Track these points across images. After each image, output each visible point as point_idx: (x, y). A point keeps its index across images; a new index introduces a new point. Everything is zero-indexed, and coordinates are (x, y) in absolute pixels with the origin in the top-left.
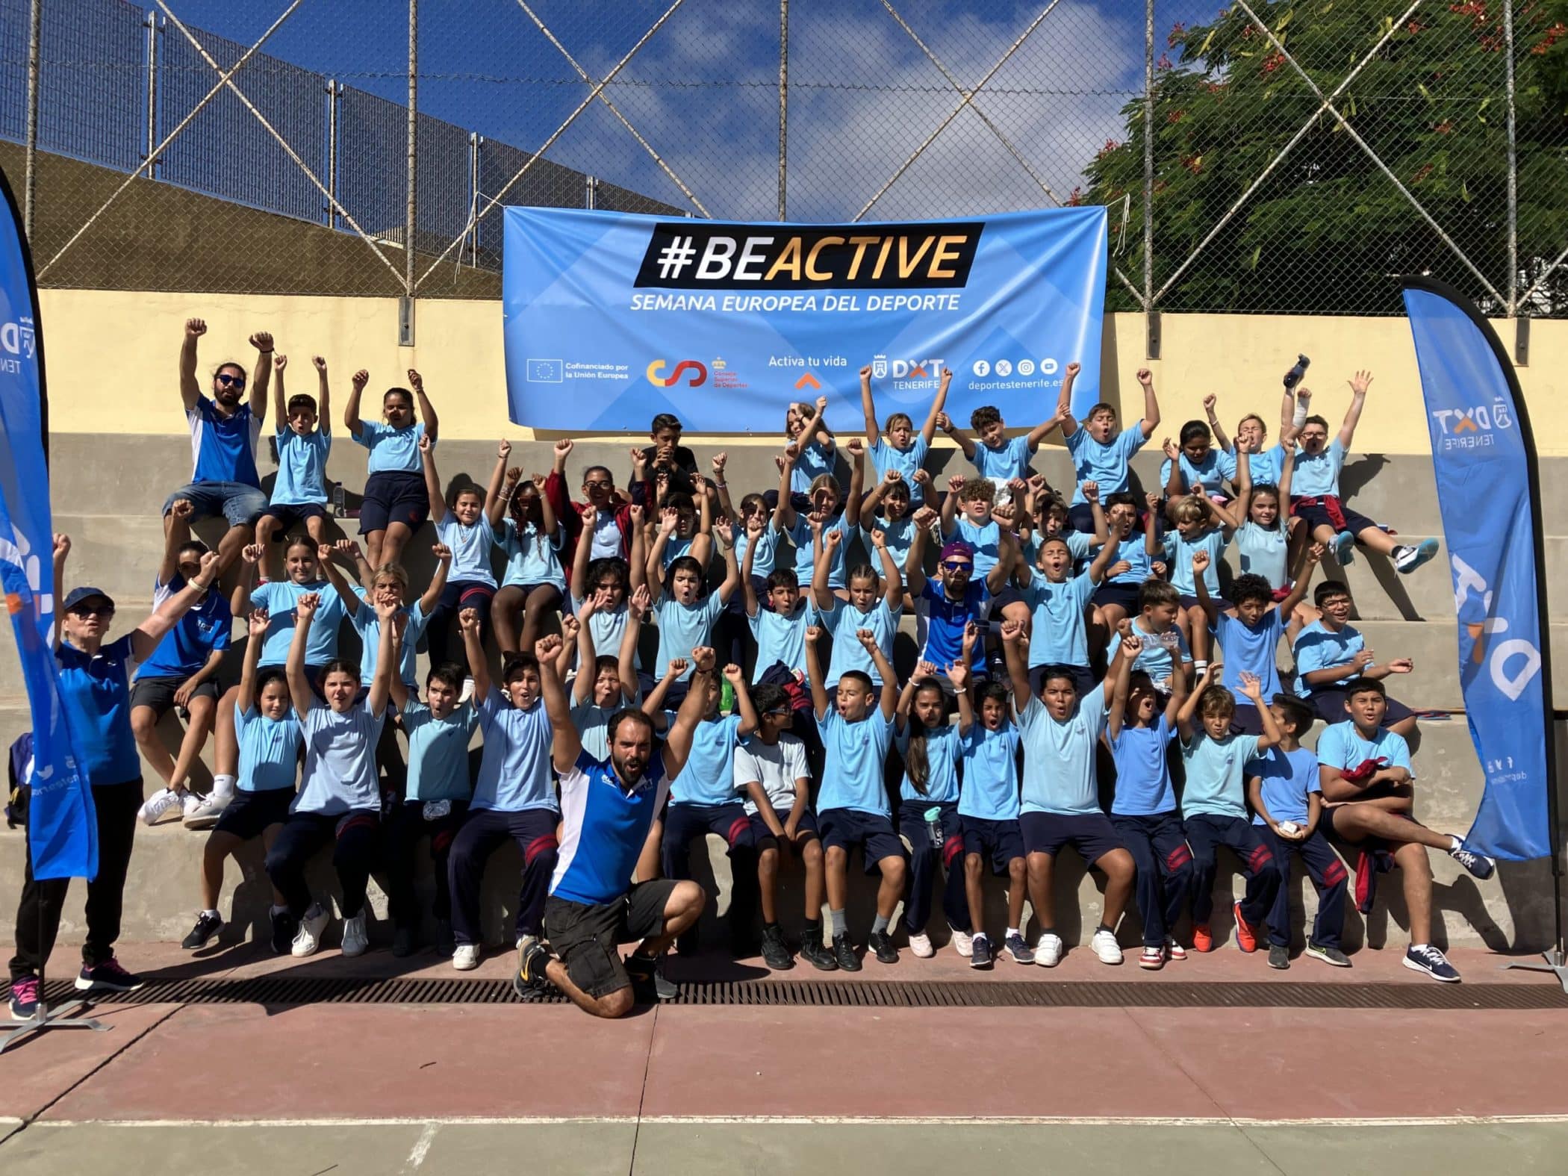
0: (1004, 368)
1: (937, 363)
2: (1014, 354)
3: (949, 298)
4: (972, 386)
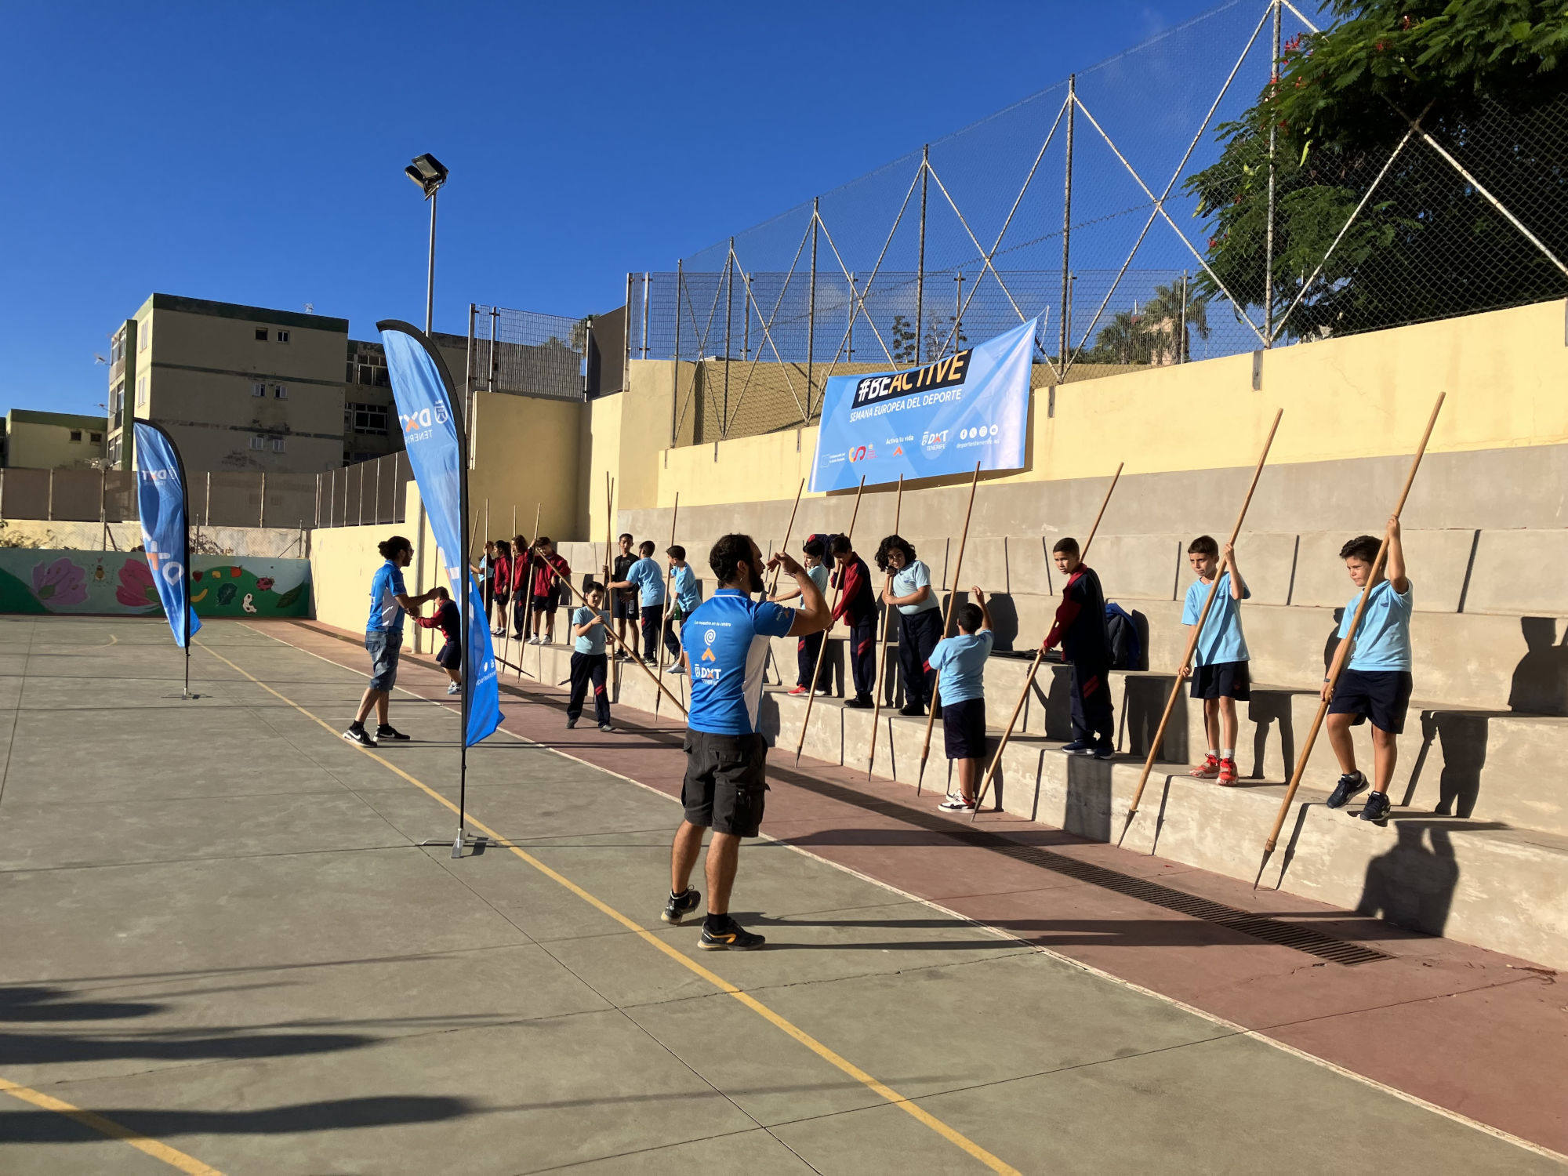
0: (974, 432)
3: (956, 392)
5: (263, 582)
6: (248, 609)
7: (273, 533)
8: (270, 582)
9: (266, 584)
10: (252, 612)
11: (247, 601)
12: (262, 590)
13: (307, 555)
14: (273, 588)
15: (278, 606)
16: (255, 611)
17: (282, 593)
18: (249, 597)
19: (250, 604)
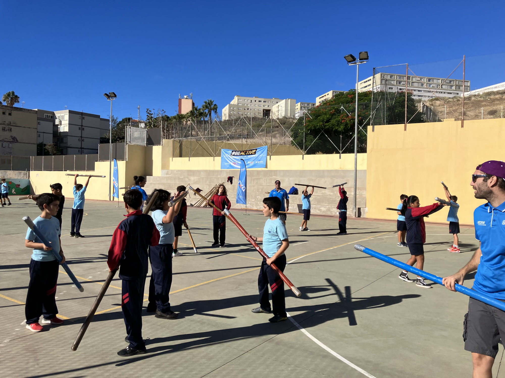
0: (258, 162)
1: (253, 162)
2: (259, 161)
4: (256, 164)
5: (17, 185)
6: (14, 193)
7: (16, 172)
8: (19, 185)
9: (18, 186)
10: (15, 194)
11: (13, 190)
12: (17, 187)
13: (29, 178)
14: (20, 187)
15: (21, 192)
16: (15, 193)
17: (22, 188)
18: (14, 189)
19: (14, 191)
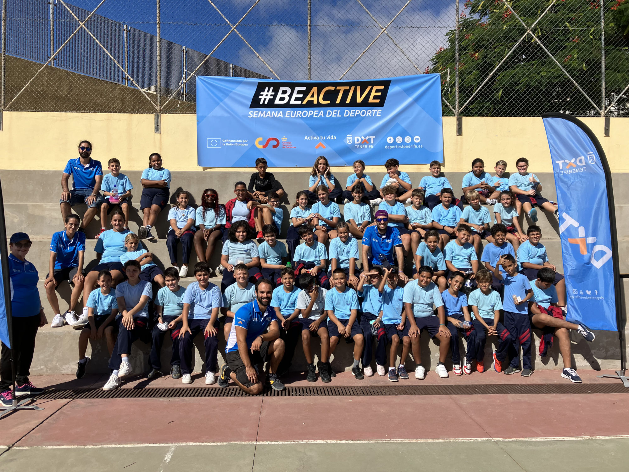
0: (399, 140)
2: (403, 134)
3: (377, 111)
4: (386, 147)
